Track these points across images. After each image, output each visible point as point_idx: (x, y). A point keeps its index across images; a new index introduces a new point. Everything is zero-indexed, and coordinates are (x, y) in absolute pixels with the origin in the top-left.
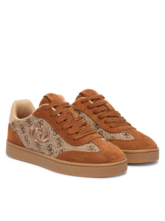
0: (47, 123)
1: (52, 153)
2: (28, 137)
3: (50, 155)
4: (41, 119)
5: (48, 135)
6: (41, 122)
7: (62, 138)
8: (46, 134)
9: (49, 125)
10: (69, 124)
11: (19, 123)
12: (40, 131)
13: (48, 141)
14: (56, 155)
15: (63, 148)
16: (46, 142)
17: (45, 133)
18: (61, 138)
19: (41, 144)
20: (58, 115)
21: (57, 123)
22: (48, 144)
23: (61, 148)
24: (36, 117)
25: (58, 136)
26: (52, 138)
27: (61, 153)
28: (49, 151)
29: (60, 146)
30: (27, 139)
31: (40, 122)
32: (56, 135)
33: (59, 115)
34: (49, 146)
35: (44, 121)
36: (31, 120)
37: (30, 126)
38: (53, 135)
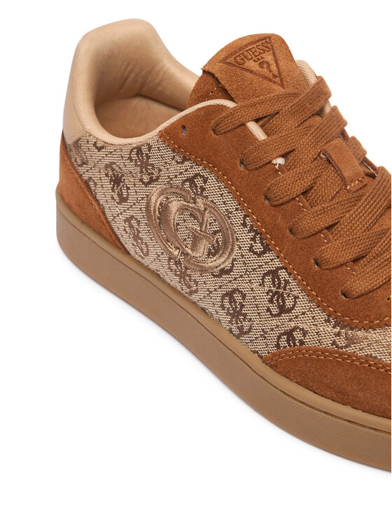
0: (225, 191)
1: (246, 329)
2: (143, 226)
3: (238, 337)
4: (198, 169)
5: (225, 242)
6: (199, 182)
7: (290, 274)
8: (219, 236)
9: (232, 205)
10: (324, 211)
11: (102, 153)
12: (191, 215)
13: (228, 272)
14: (262, 347)
15: (293, 324)
16: (220, 276)
17: (215, 233)
18: (283, 274)
19: (196, 276)
20: (274, 162)
21: (267, 198)
22: (228, 283)
23: (286, 322)
24: (174, 151)
25: (271, 261)
26: (245, 263)
27: (283, 343)
28: (233, 316)
29: (283, 310)
30: (139, 232)
31: (191, 180)
32: (264, 252)
33: (280, 161)
34: (230, 295)
35: (212, 179)
36: (151, 161)
37: (149, 183)
38: (251, 249)
